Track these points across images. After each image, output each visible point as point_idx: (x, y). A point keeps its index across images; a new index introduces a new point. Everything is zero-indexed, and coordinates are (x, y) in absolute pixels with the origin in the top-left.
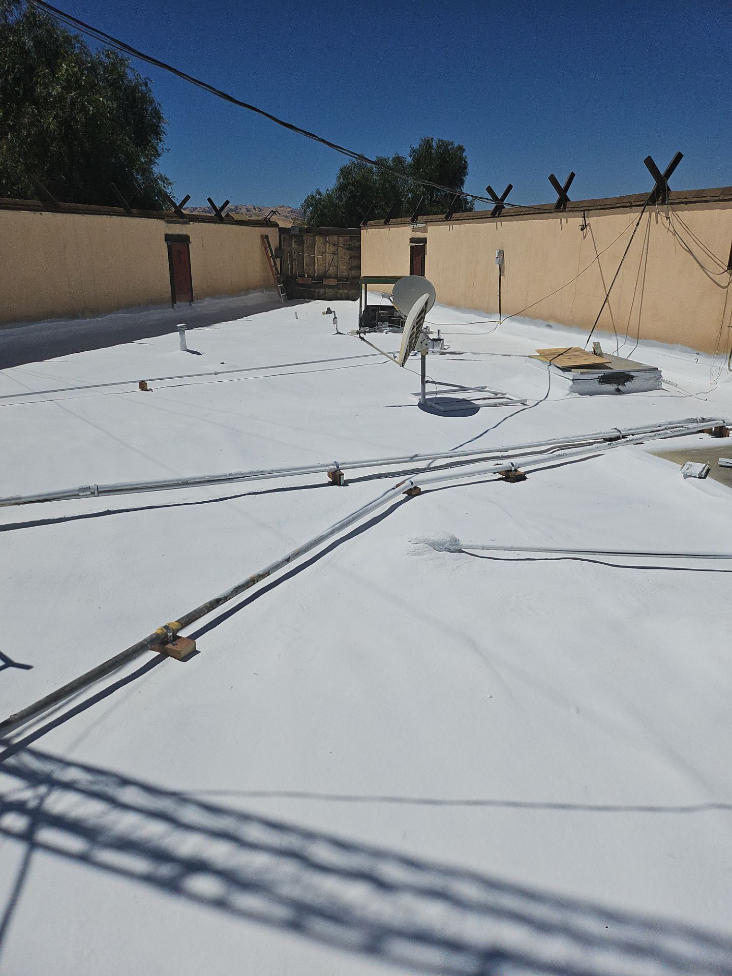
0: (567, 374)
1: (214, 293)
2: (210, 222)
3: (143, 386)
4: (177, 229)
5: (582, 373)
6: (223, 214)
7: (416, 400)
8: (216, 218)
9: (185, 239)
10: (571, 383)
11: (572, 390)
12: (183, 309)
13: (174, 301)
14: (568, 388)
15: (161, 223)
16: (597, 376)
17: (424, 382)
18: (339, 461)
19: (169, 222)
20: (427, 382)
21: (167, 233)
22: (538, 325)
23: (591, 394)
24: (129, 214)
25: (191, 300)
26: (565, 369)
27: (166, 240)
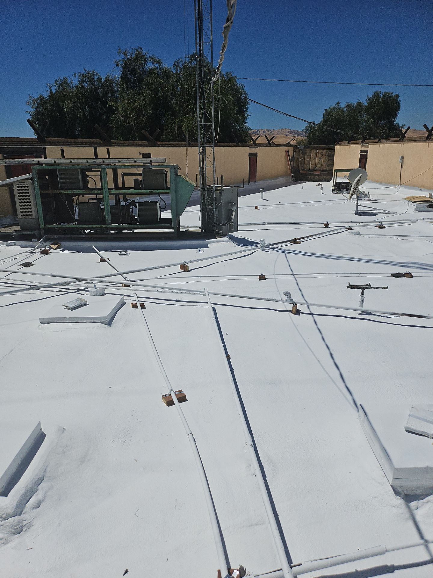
0: (415, 204)
1: (265, 178)
2: (266, 146)
3: (257, 208)
4: (253, 151)
5: (420, 204)
6: (271, 142)
7: (354, 212)
8: (268, 144)
9: (255, 155)
10: (415, 207)
11: (416, 210)
12: (252, 185)
13: (249, 182)
14: (414, 209)
15: (248, 148)
16: (427, 205)
17: (357, 206)
18: (328, 221)
19: (251, 148)
20: (359, 206)
21: (250, 152)
22: (416, 190)
23: (423, 211)
24: (238, 146)
25: (255, 182)
26: (413, 202)
27: (249, 155)
